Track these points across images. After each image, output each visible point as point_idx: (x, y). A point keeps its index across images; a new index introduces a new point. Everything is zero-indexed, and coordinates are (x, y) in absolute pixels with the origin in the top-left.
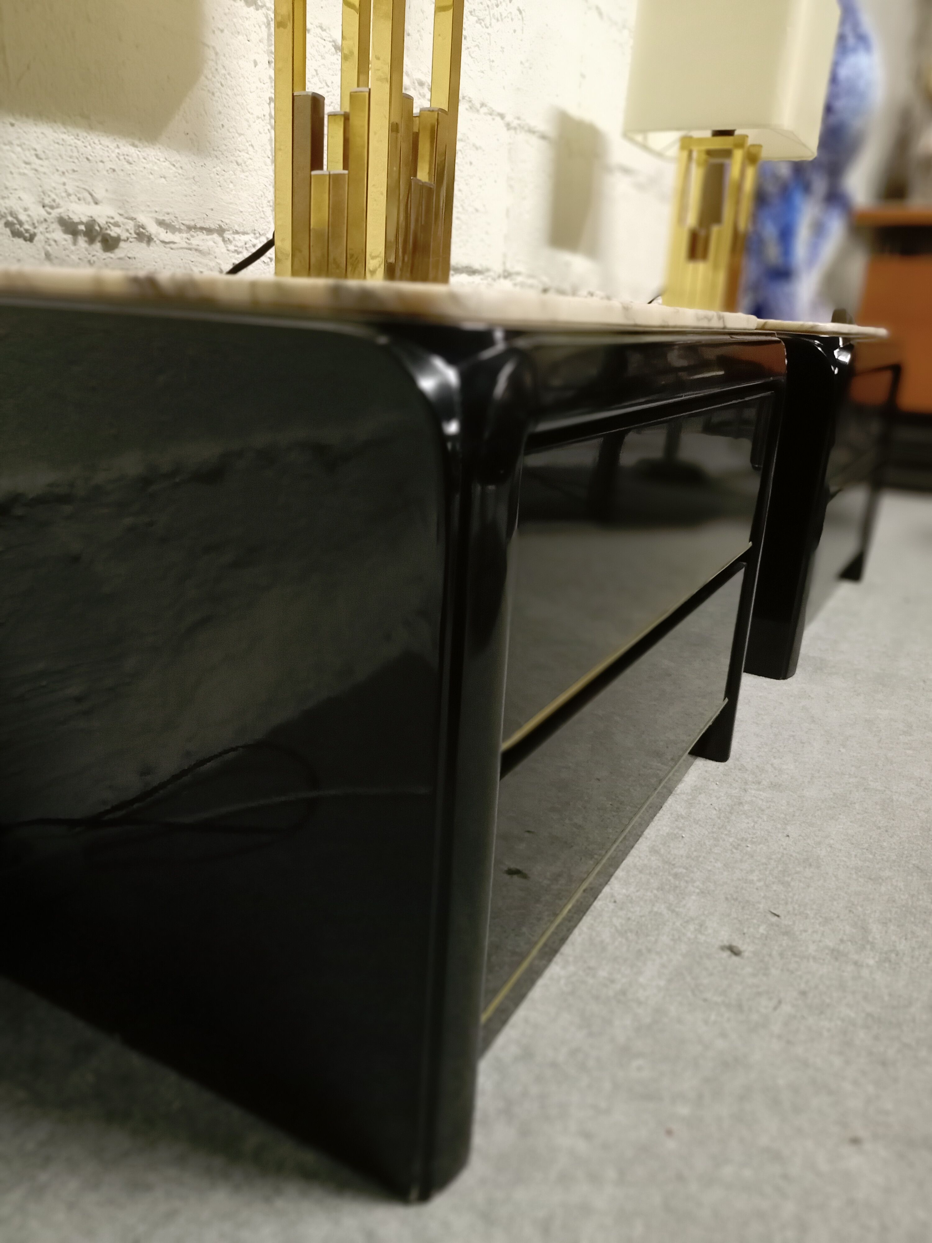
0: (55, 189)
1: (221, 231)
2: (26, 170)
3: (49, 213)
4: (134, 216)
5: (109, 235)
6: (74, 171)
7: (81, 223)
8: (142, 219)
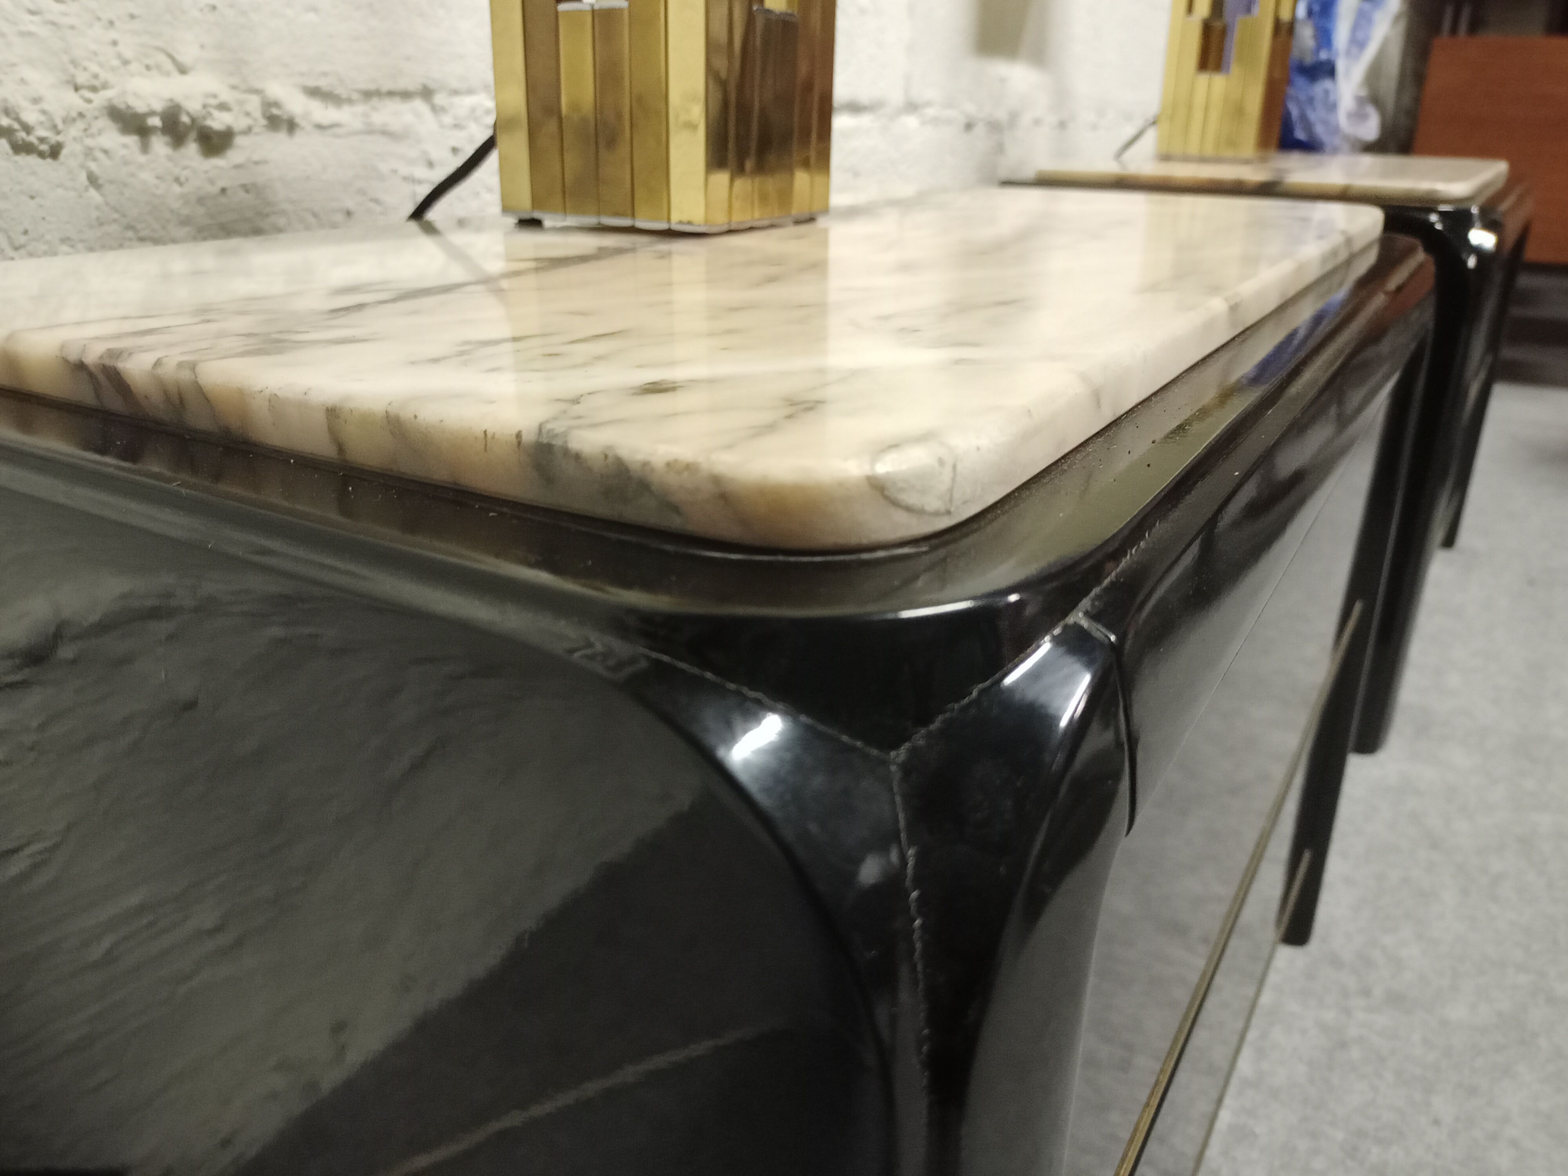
0: (95, 54)
1: (427, 93)
2: (32, 24)
3: (89, 101)
4: (258, 85)
5: (210, 128)
6: (132, 17)
7: (152, 113)
8: (277, 90)
